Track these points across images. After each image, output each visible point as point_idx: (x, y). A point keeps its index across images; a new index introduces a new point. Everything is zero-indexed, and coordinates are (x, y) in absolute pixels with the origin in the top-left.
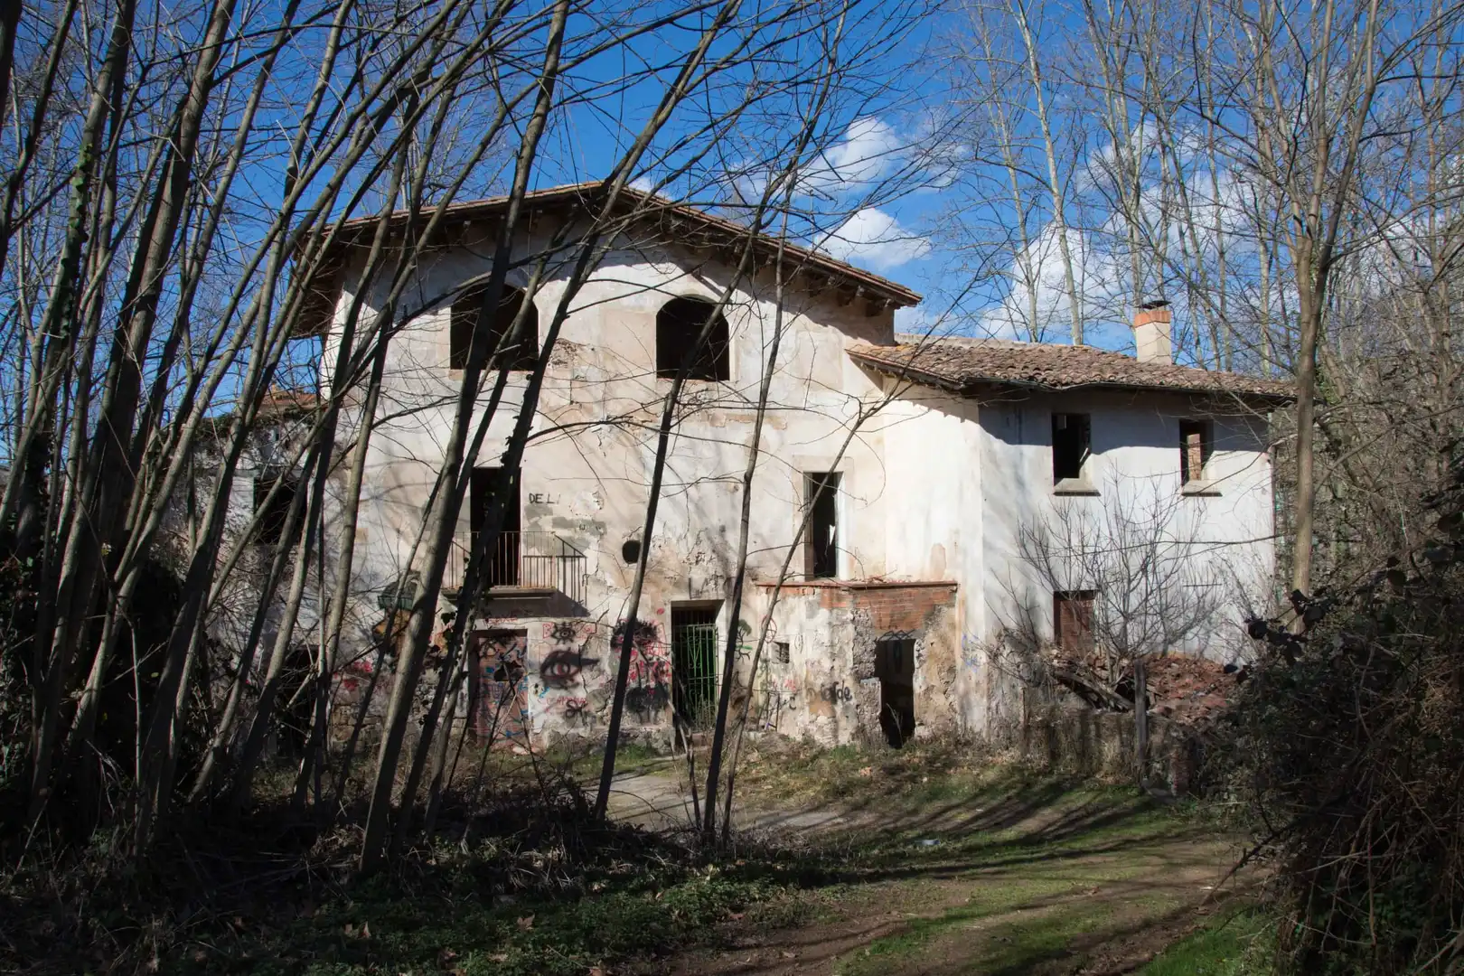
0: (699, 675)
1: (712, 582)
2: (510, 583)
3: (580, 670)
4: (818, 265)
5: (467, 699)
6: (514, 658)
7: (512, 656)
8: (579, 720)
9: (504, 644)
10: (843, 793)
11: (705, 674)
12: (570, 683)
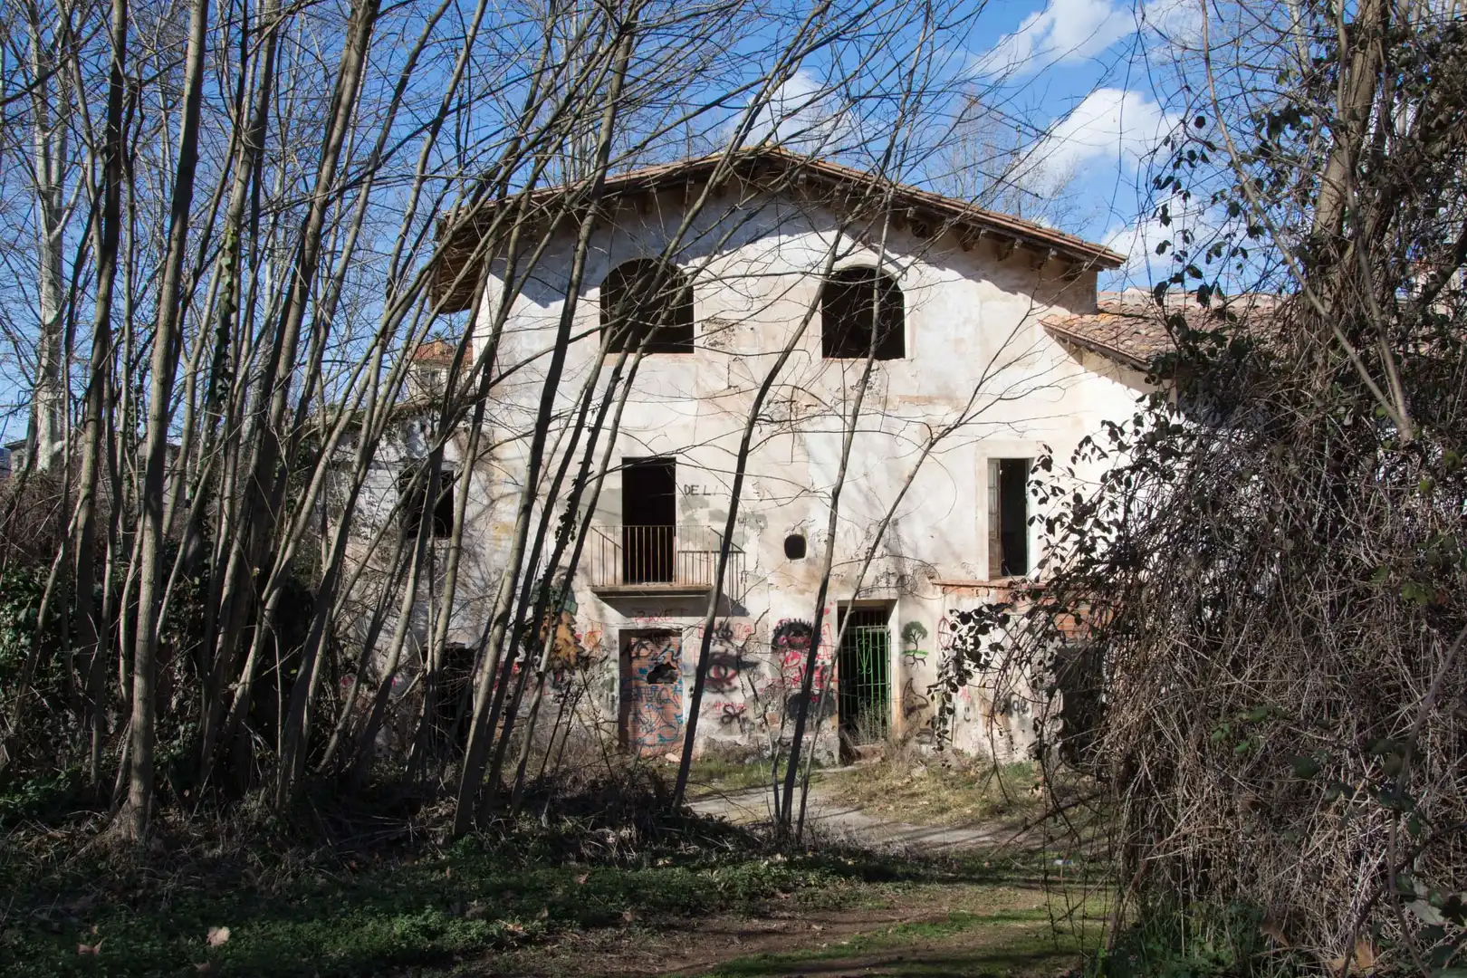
0: (869, 681)
1: (884, 580)
2: (663, 580)
3: (738, 673)
4: (1003, 227)
5: (618, 702)
6: (668, 660)
7: (665, 658)
8: (736, 725)
9: (658, 644)
10: (1001, 812)
11: (876, 681)
12: (727, 687)
